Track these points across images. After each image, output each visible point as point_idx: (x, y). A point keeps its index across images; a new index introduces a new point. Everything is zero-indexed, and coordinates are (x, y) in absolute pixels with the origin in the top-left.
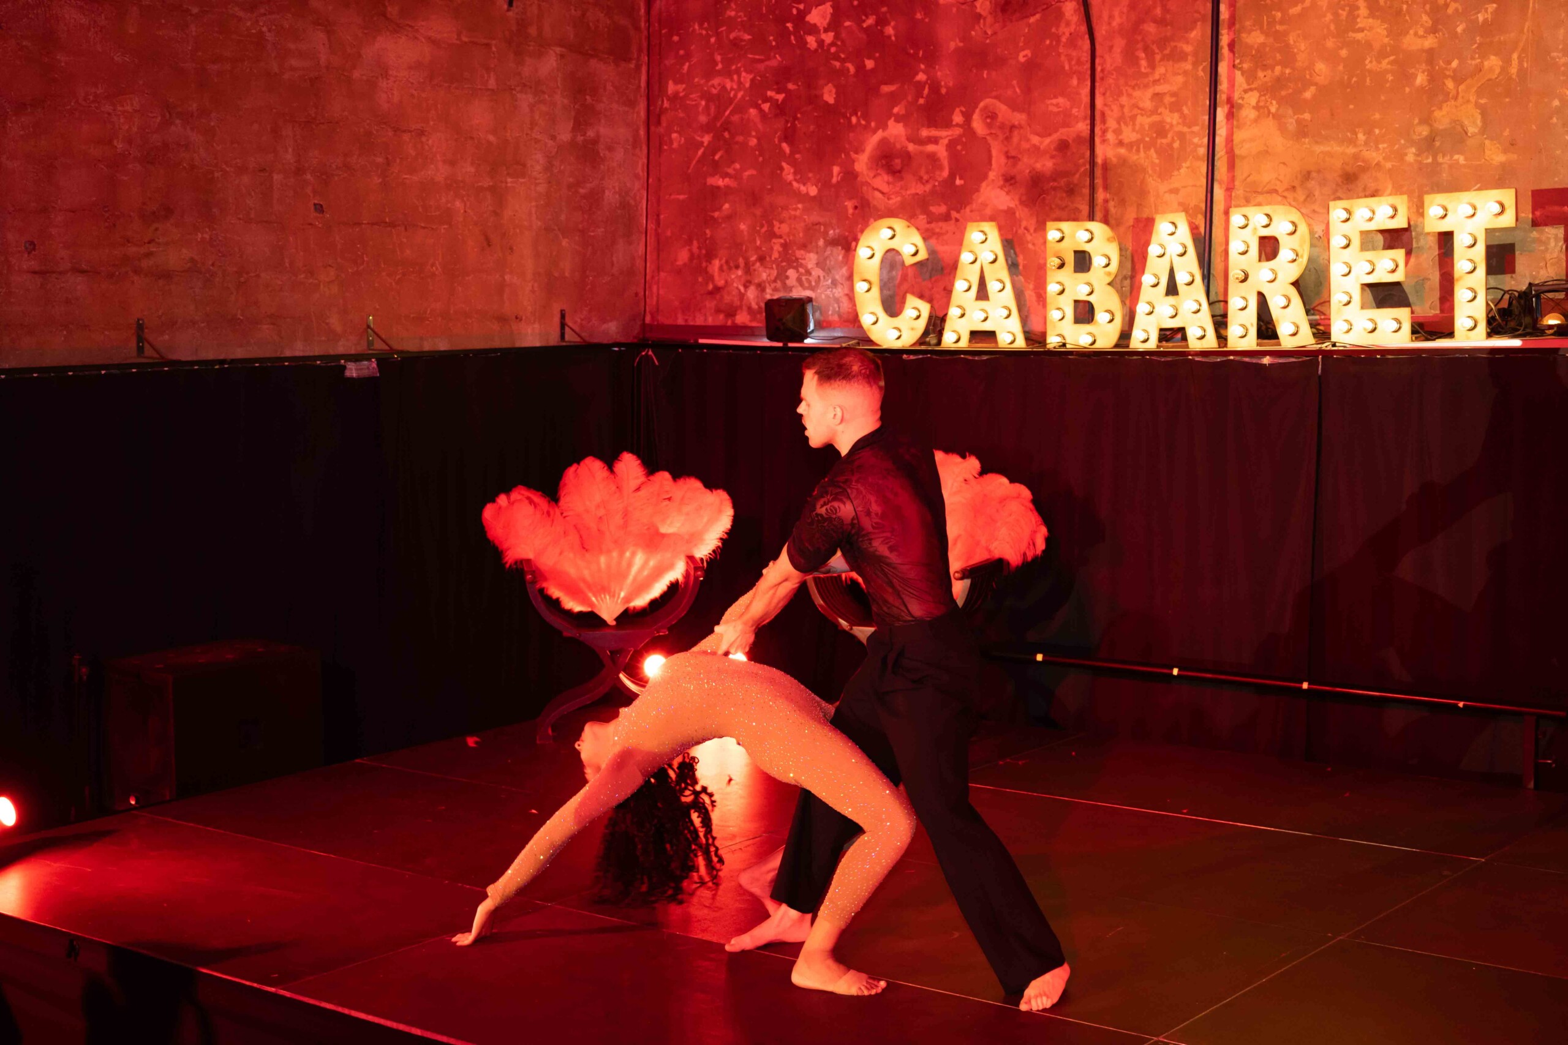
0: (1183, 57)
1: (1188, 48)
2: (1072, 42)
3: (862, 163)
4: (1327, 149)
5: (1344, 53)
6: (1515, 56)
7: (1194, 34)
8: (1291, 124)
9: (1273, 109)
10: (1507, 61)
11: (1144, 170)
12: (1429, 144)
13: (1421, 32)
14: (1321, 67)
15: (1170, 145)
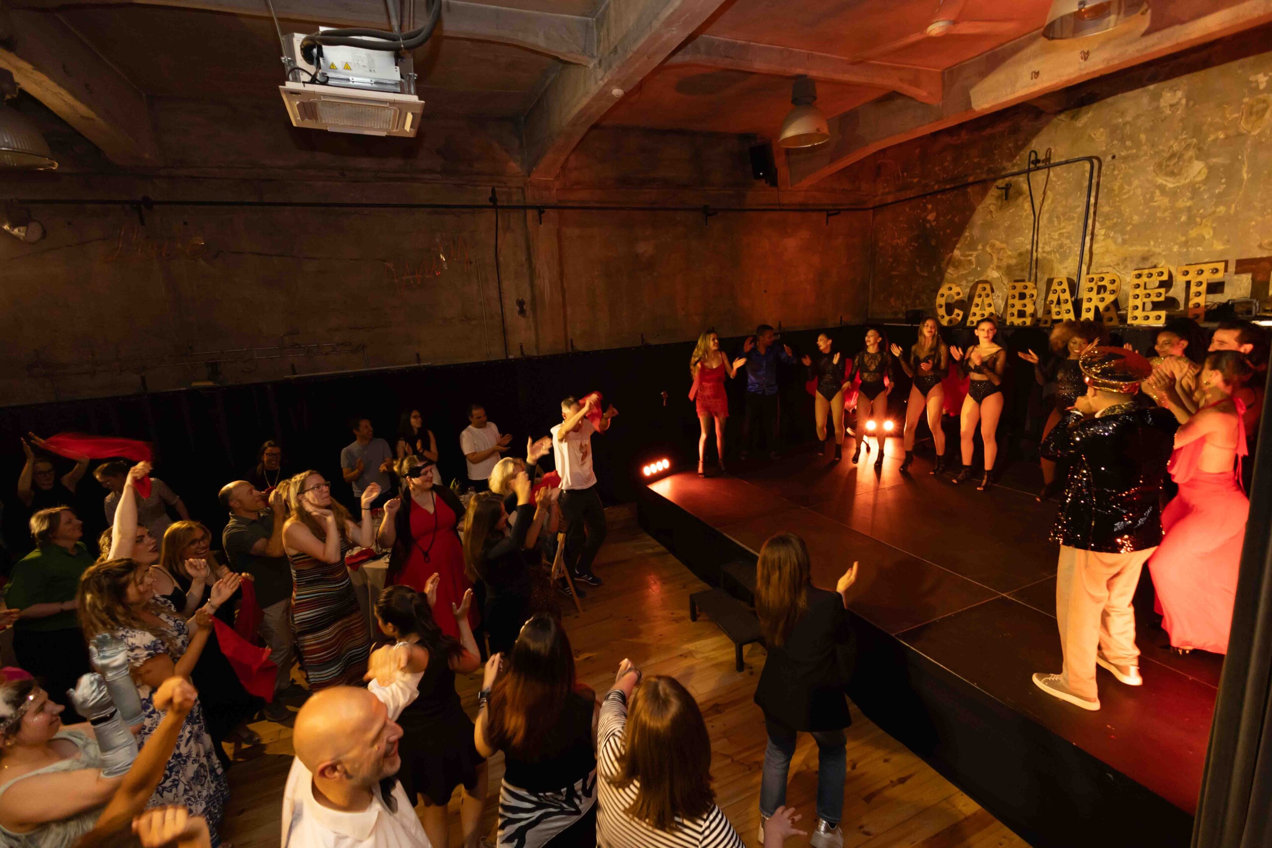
0: (1073, 218)
1: (1075, 215)
2: (1027, 217)
4: (1135, 248)
5: (1147, 211)
6: (1233, 206)
7: (1079, 210)
8: (1120, 240)
9: (1111, 235)
10: (1229, 208)
11: (1053, 261)
12: (1186, 244)
13: (1185, 199)
14: (1136, 218)
15: (1065, 251)
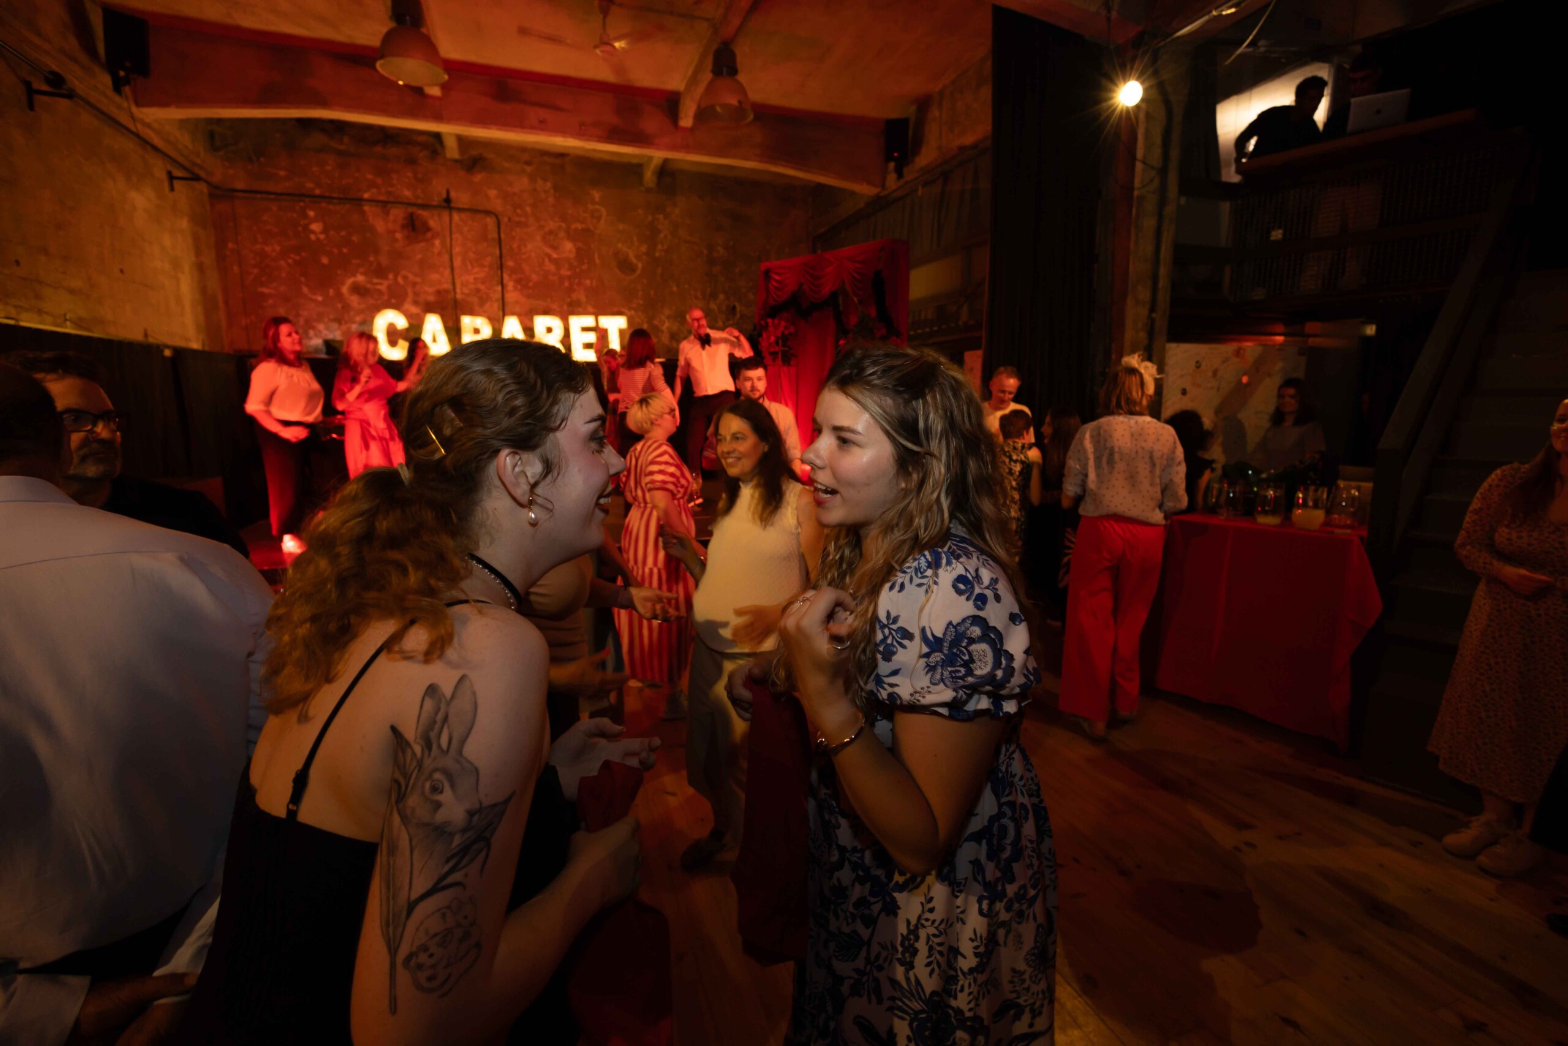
3: (345, 289)
5: (541, 273)
8: (523, 293)
9: (518, 288)
13: (566, 269)
